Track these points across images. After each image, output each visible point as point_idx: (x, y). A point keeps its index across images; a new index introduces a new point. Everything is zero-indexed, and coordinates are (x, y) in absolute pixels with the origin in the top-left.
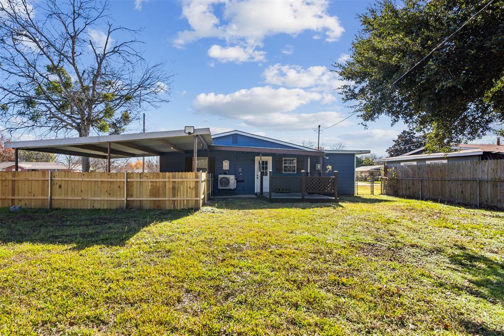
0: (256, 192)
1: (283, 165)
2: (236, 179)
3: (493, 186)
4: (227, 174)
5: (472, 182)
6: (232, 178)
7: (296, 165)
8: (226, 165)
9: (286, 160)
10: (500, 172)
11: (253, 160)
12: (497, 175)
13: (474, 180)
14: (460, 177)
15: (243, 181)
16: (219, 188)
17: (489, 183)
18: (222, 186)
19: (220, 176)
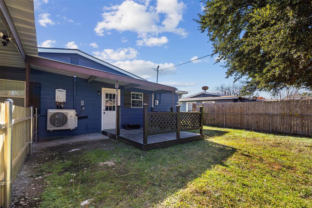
0: (102, 130)
1: (132, 99)
2: (77, 115)
3: (281, 118)
4: (61, 108)
5: (265, 116)
6: (71, 114)
7: (142, 100)
8: (61, 96)
9: (134, 95)
10: (286, 109)
11: (98, 92)
12: (284, 111)
13: (266, 114)
14: (256, 112)
15: (87, 117)
16: (48, 129)
17: (278, 117)
18: (54, 125)
19: (51, 112)
